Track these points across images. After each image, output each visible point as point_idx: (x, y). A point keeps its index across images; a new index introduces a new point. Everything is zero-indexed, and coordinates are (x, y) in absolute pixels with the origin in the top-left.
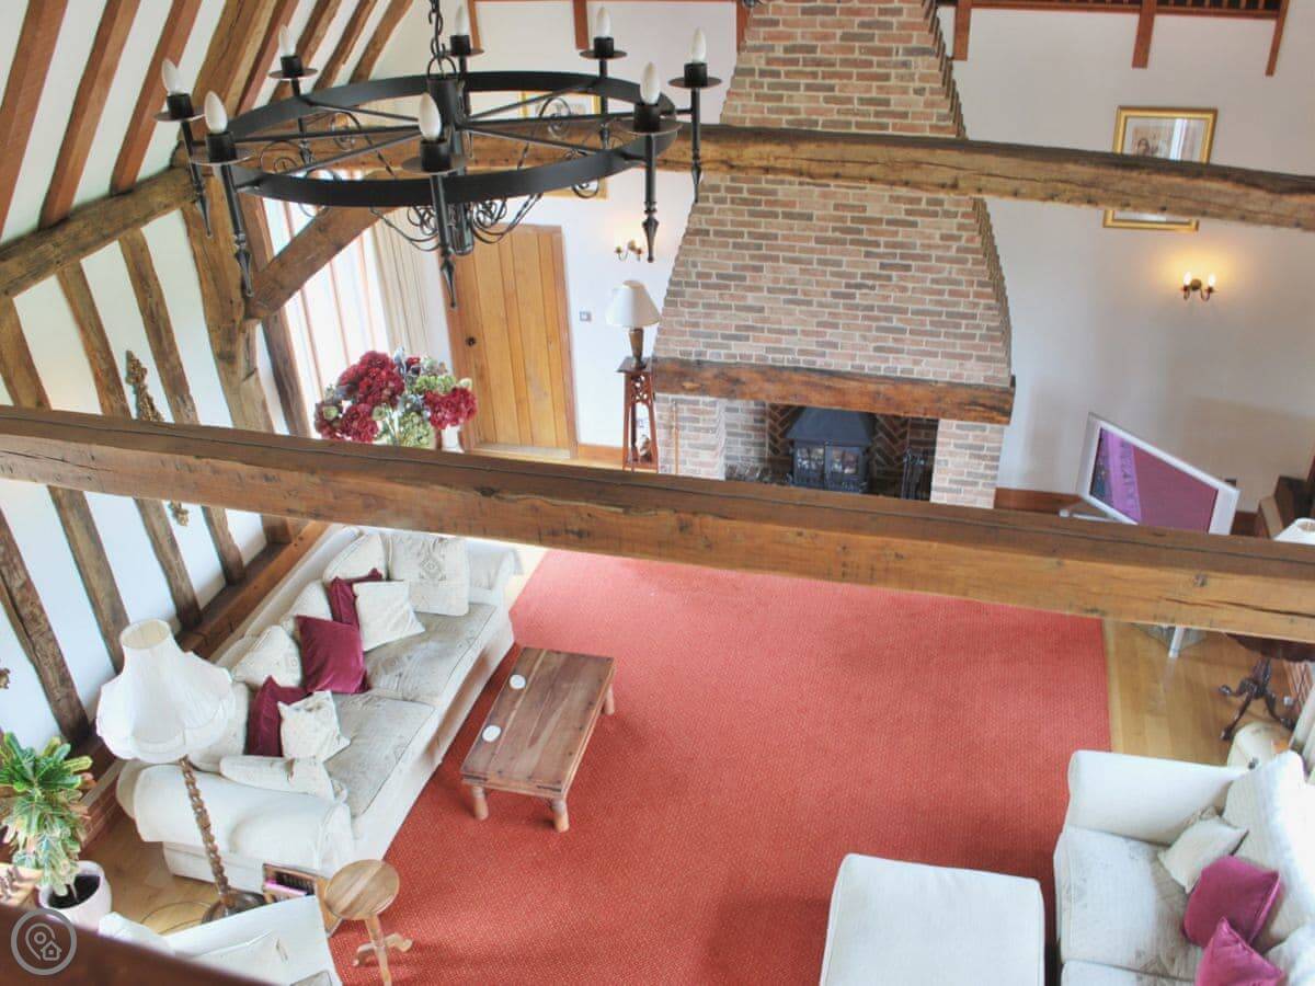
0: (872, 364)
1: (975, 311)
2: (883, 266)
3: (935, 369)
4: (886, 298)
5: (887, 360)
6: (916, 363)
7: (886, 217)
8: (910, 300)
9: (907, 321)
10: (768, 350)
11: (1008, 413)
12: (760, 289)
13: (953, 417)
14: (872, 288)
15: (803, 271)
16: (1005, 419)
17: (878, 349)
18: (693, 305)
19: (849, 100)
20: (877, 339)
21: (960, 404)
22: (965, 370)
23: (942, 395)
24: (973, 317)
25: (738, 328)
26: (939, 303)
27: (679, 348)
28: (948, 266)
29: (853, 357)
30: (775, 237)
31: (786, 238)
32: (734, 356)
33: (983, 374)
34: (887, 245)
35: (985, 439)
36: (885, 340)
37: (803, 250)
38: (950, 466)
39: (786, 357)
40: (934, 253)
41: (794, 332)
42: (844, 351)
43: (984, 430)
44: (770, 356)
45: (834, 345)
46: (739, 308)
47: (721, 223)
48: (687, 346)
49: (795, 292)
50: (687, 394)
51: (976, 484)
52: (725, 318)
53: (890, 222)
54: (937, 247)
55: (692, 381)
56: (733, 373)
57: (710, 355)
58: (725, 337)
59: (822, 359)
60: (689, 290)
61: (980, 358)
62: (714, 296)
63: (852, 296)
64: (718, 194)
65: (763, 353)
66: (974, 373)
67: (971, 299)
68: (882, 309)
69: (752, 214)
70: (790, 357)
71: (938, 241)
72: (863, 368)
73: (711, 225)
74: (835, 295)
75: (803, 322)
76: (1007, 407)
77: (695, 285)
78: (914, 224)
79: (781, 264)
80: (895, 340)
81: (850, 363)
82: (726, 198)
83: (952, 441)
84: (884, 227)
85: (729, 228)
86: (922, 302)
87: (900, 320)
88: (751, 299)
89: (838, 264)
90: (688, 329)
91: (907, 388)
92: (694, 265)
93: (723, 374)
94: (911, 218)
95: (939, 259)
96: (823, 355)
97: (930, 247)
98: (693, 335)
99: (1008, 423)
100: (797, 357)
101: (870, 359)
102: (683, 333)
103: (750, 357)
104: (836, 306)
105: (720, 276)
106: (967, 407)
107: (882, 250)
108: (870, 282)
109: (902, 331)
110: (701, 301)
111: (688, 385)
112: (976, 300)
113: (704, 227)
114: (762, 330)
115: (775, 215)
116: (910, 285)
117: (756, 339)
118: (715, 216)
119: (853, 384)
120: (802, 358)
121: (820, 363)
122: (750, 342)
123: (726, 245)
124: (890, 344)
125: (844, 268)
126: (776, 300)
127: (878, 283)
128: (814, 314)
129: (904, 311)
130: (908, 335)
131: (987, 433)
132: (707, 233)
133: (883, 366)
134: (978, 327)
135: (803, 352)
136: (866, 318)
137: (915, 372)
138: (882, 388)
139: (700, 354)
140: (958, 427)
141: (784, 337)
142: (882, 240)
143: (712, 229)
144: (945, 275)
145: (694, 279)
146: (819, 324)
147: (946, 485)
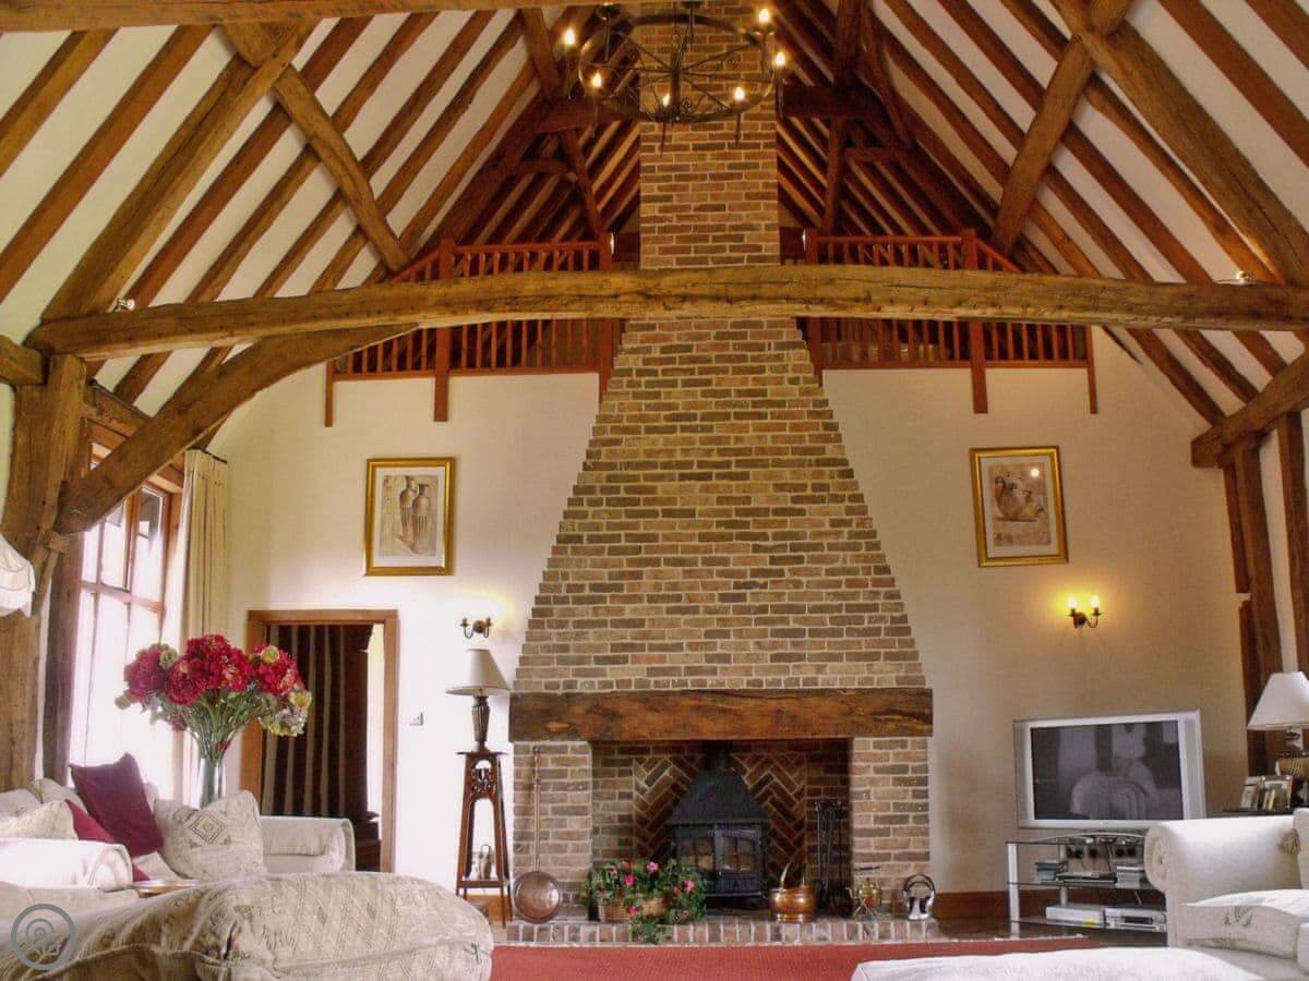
0: (770, 678)
1: (876, 602)
2: (773, 561)
3: (840, 675)
4: (779, 596)
5: (785, 670)
6: (820, 669)
7: (772, 507)
8: (804, 596)
9: (805, 621)
10: (651, 672)
11: (928, 720)
12: (638, 599)
13: (868, 732)
14: (764, 586)
15: (687, 574)
16: (926, 727)
17: (775, 658)
18: (562, 625)
19: (727, 393)
20: (774, 646)
21: (875, 713)
22: (874, 673)
23: (853, 705)
24: (875, 608)
25: (614, 648)
26: (837, 596)
27: (544, 680)
28: (841, 553)
29: (747, 671)
30: (654, 538)
31: (666, 537)
32: (610, 685)
33: (894, 675)
34: (776, 537)
35: (908, 757)
36: (782, 645)
37: (686, 550)
38: (873, 800)
39: (671, 678)
40: (825, 541)
41: (679, 647)
42: (737, 665)
43: (904, 745)
44: (652, 679)
45: (725, 658)
46: (615, 624)
47: (596, 527)
48: (553, 676)
49: (678, 599)
50: (551, 739)
51: (904, 819)
52: (600, 637)
53: (777, 512)
54: (828, 534)
55: (559, 720)
56: (608, 705)
57: (583, 686)
58: (599, 660)
59: (714, 678)
60: (557, 608)
61: (889, 656)
62: (585, 612)
63: (742, 597)
64: (593, 496)
65: (644, 676)
66: (886, 675)
67: (870, 588)
68: (776, 609)
69: (630, 514)
70: (676, 678)
71: (827, 528)
72: (760, 683)
73: (584, 530)
74: (723, 598)
75: (689, 634)
76: (927, 711)
77: (564, 600)
78: (801, 512)
79: (663, 567)
80: (794, 644)
81: (745, 678)
82: (602, 499)
83: (872, 764)
84: (771, 517)
85: (604, 532)
86: (818, 596)
87: (795, 621)
88: (629, 612)
89: (725, 562)
90: (555, 655)
91: (812, 701)
92: (565, 576)
93: (597, 706)
94: (798, 506)
95: (832, 547)
96: (714, 672)
97: (820, 534)
98: (561, 661)
99: (930, 733)
100: (683, 678)
101: (767, 670)
102: (548, 661)
103: (629, 683)
104: (726, 610)
105: (594, 588)
106: (883, 717)
107: (770, 543)
108: (761, 580)
109: (801, 633)
110: (571, 619)
111: (554, 726)
112: (875, 589)
113: (577, 532)
114: (642, 648)
115: (654, 514)
116: (804, 579)
117: (636, 660)
118: (589, 520)
119: (752, 703)
120: (690, 678)
121: (711, 682)
122: (629, 665)
123: (600, 551)
124: (789, 650)
125: (731, 567)
126: (658, 610)
127: (769, 579)
128: (703, 623)
129: (800, 609)
130: (807, 638)
131: (909, 749)
132: (579, 539)
133: (783, 678)
134: (882, 619)
135: (691, 671)
136: (759, 621)
137: (820, 682)
138: (785, 704)
139: (569, 685)
140: (877, 745)
141: (667, 654)
142: (770, 532)
143: (585, 534)
144: (838, 565)
145: (564, 593)
146: (708, 634)
147: (872, 825)
